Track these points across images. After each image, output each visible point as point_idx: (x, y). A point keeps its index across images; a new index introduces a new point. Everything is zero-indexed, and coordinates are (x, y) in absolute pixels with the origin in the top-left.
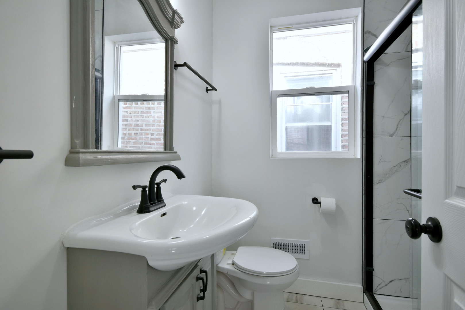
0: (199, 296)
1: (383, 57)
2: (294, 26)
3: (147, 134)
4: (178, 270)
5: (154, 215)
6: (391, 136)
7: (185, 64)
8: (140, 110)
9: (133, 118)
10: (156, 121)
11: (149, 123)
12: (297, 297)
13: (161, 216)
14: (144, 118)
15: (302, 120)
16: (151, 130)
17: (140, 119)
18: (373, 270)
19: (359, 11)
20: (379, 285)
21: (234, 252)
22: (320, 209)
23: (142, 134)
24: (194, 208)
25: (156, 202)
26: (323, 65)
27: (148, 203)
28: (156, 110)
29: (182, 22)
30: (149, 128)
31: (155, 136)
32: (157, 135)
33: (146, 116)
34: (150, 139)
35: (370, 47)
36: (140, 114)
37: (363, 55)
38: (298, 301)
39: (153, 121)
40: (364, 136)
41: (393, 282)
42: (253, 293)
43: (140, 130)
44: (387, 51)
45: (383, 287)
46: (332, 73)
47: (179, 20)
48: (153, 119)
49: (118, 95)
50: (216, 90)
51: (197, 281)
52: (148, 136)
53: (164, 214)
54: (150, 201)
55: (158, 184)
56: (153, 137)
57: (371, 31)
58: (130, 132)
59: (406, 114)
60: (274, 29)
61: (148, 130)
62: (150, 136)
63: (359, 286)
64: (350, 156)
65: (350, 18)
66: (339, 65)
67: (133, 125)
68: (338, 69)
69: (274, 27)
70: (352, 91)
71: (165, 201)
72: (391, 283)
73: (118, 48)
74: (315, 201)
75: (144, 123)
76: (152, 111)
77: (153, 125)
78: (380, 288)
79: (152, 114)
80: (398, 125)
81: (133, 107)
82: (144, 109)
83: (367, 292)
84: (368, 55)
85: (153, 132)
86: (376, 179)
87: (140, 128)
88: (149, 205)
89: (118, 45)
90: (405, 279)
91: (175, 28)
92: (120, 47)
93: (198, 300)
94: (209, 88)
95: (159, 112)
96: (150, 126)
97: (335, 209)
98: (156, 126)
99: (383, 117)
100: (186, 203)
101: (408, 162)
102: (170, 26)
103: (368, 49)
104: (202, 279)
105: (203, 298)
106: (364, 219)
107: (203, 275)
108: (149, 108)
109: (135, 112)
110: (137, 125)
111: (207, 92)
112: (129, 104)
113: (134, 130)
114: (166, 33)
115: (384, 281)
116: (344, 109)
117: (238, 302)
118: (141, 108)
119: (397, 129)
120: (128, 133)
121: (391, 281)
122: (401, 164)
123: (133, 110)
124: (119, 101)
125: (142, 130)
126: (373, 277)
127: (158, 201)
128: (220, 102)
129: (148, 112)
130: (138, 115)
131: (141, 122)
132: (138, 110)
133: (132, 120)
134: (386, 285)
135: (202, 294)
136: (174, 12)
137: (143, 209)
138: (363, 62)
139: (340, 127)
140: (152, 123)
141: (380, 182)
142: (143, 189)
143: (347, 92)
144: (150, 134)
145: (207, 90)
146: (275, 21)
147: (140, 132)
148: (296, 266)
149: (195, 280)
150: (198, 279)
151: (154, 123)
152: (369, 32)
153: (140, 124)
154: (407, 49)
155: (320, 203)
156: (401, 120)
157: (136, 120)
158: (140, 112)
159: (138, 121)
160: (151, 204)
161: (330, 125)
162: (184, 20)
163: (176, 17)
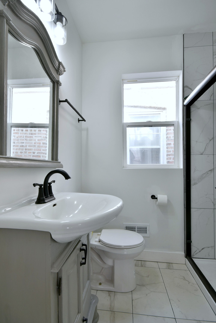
0: (82, 262)
1: (196, 103)
2: (138, 80)
3: (30, 153)
4: (69, 243)
5: (48, 205)
6: (202, 154)
7: (66, 101)
8: (25, 135)
9: (20, 141)
10: (37, 143)
11: (31, 145)
12: (141, 263)
13: (53, 206)
14: (28, 141)
15: (141, 144)
16: (33, 150)
17: (25, 141)
18: (191, 242)
19: (180, 73)
20: (195, 252)
21: (100, 233)
22: (157, 203)
23: (26, 152)
24: (75, 203)
25: (49, 196)
26: (155, 108)
27: (43, 197)
28: (37, 135)
29: (65, 71)
30: (31, 148)
31: (36, 154)
32: (37, 153)
33: (29, 140)
34: (32, 156)
35: (188, 96)
36: (25, 138)
37: (184, 101)
38: (142, 266)
39: (35, 143)
40: (185, 154)
41: (204, 249)
42: (114, 261)
43: (24, 150)
44: (199, 99)
45: (197, 253)
46: (160, 114)
47: (63, 70)
48: (34, 142)
49: (10, 122)
50: (85, 121)
51: (80, 251)
52: (30, 154)
53: (55, 205)
54: (45, 196)
55: (50, 184)
56: (34, 155)
57: (188, 86)
58: (17, 151)
59: (210, 140)
60: (124, 81)
61: (30, 150)
62: (32, 154)
63: (182, 253)
64: (176, 167)
65: (174, 77)
66: (164, 109)
67: (19, 146)
68: (164, 111)
69: (124, 80)
70: (176, 125)
71: (55, 196)
72: (203, 250)
73: (11, 89)
74: (154, 197)
75: (28, 145)
76: (34, 136)
77: (35, 146)
78: (196, 254)
79: (34, 138)
80: (206, 147)
81: (20, 133)
82: (27, 134)
83: (187, 257)
84: (187, 101)
85: (35, 151)
86: (192, 182)
87: (24, 148)
88: (44, 198)
89: (11, 87)
90: (211, 247)
91: (60, 75)
92: (12, 88)
93: (81, 265)
94: (81, 119)
95: (40, 137)
96: (32, 147)
97: (167, 202)
98: (36, 147)
99: (197, 141)
100: (69, 197)
101: (212, 171)
102: (56, 73)
103: (187, 97)
104: (83, 250)
105: (84, 263)
106: (185, 209)
107: (84, 247)
108: (32, 134)
109: (21, 137)
110: (22, 146)
111: (79, 122)
112: (16, 131)
113: (20, 149)
114: (54, 77)
115: (198, 249)
116: (168, 137)
117: (103, 268)
118: (25, 134)
119: (205, 149)
120: (16, 152)
121: (203, 249)
122: (208, 172)
123: (19, 135)
124: (11, 127)
125: (26, 150)
126: (191, 246)
127: (50, 196)
128: (87, 130)
129: (31, 137)
130: (23, 138)
131: (26, 144)
132: (23, 135)
133: (18, 142)
134: (200, 252)
135: (84, 261)
136: (60, 63)
137: (40, 201)
138: (184, 106)
139: (166, 150)
140: (33, 144)
141: (195, 184)
142: (40, 186)
143: (173, 125)
144: (32, 153)
145: (79, 121)
146: (125, 76)
147: (24, 151)
148: (143, 241)
149: (79, 251)
150: (81, 250)
151: (35, 145)
152: (187, 87)
153: (24, 146)
154: (210, 98)
155: (157, 198)
156: (207, 144)
157: (21, 142)
158: (25, 137)
159: (23, 143)
160: (46, 198)
161: (159, 148)
162: (66, 70)
163: (61, 67)
